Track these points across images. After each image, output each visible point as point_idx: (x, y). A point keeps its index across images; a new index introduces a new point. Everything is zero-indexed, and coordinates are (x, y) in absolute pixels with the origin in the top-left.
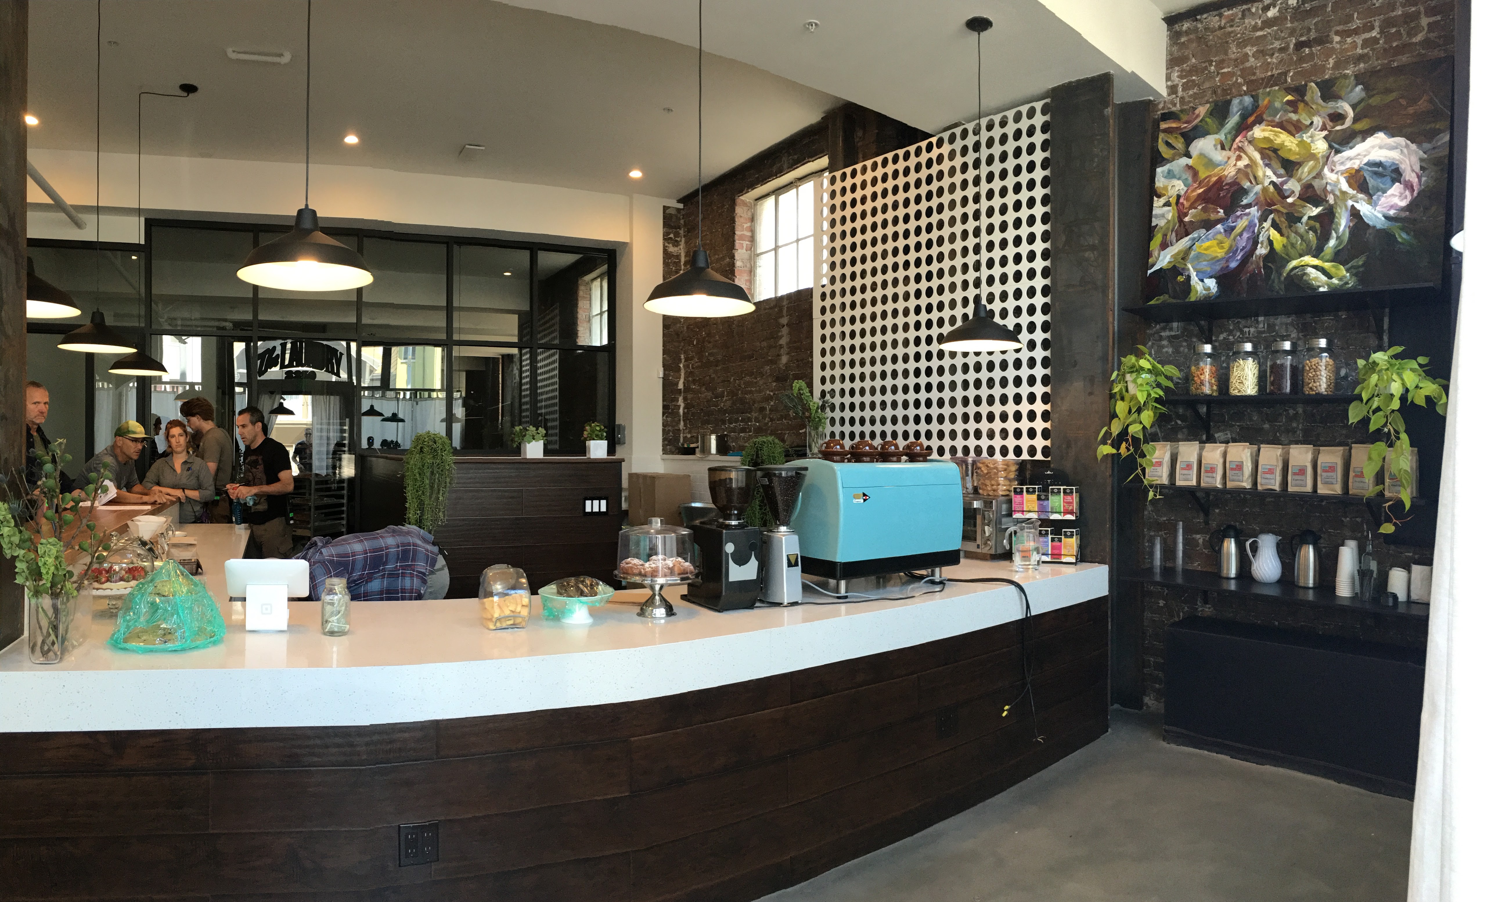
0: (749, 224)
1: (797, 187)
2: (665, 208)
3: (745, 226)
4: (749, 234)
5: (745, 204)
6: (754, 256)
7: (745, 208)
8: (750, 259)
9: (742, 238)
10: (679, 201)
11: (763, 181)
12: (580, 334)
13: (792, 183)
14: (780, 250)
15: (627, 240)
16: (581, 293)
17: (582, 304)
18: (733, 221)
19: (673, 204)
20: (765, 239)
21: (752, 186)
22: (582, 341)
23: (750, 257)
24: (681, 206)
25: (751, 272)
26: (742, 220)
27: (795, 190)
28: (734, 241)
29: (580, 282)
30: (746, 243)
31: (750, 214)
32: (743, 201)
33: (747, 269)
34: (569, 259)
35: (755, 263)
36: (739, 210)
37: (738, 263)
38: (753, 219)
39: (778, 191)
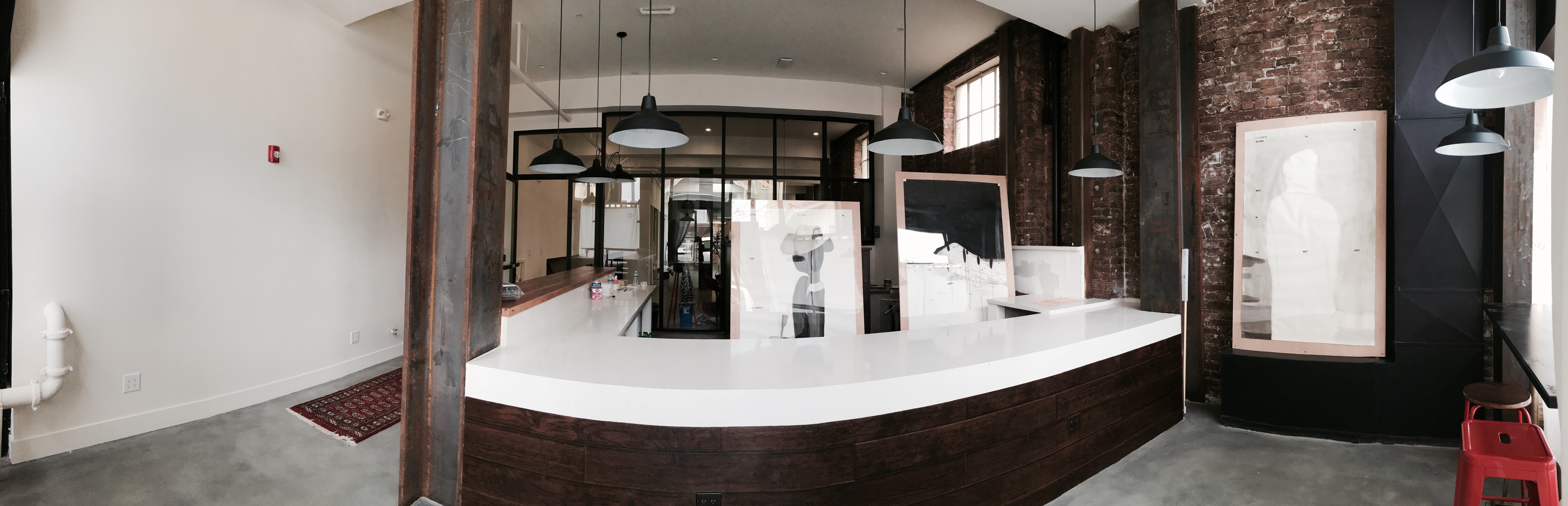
0: (952, 102)
1: (981, 77)
2: (903, 94)
3: (950, 103)
4: (952, 108)
5: (949, 89)
6: (955, 122)
7: (950, 92)
8: (953, 124)
9: (948, 111)
10: (911, 90)
11: (960, 74)
12: (855, 172)
13: (978, 75)
14: (971, 118)
15: (880, 114)
16: (856, 148)
17: (857, 154)
18: (942, 100)
19: (908, 91)
20: (961, 112)
21: (954, 78)
22: (857, 176)
23: (953, 122)
24: (912, 93)
25: (953, 132)
26: (948, 100)
27: (980, 79)
28: (943, 113)
29: (855, 141)
30: (950, 114)
31: (952, 96)
32: (948, 88)
33: (951, 130)
34: (849, 126)
35: (955, 126)
36: (946, 94)
37: (946, 127)
38: (954, 99)
39: (969, 81)
